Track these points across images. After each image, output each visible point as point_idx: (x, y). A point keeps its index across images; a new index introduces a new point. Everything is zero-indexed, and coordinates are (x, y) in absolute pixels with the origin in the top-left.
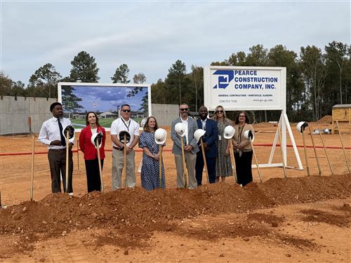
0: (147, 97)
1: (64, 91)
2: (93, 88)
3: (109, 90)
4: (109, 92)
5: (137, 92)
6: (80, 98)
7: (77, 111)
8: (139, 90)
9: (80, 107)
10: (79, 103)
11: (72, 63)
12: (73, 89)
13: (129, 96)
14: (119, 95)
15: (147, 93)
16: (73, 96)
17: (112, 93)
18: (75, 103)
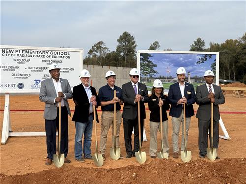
0: (215, 64)
1: (142, 57)
2: (167, 55)
3: (181, 57)
4: (181, 59)
5: (206, 59)
6: (155, 64)
7: (152, 76)
8: (208, 57)
9: (155, 72)
10: (154, 68)
11: (118, 40)
12: (150, 56)
13: (199, 62)
14: (190, 62)
15: (215, 60)
16: (150, 62)
17: (184, 59)
18: (151, 69)
